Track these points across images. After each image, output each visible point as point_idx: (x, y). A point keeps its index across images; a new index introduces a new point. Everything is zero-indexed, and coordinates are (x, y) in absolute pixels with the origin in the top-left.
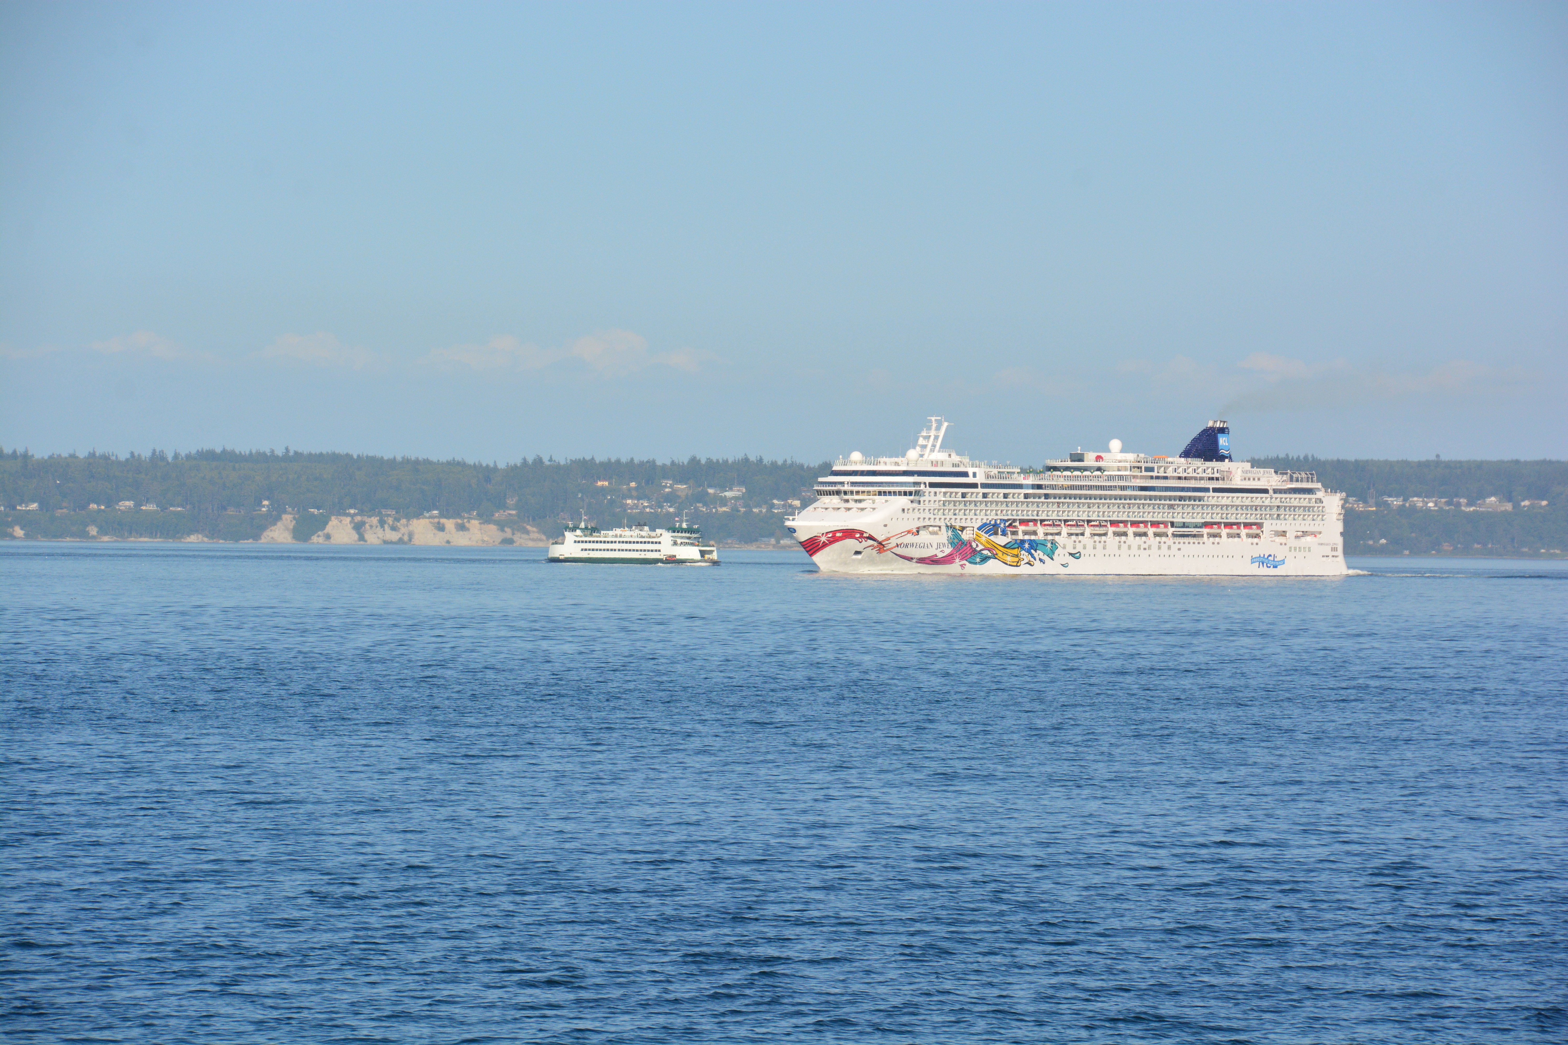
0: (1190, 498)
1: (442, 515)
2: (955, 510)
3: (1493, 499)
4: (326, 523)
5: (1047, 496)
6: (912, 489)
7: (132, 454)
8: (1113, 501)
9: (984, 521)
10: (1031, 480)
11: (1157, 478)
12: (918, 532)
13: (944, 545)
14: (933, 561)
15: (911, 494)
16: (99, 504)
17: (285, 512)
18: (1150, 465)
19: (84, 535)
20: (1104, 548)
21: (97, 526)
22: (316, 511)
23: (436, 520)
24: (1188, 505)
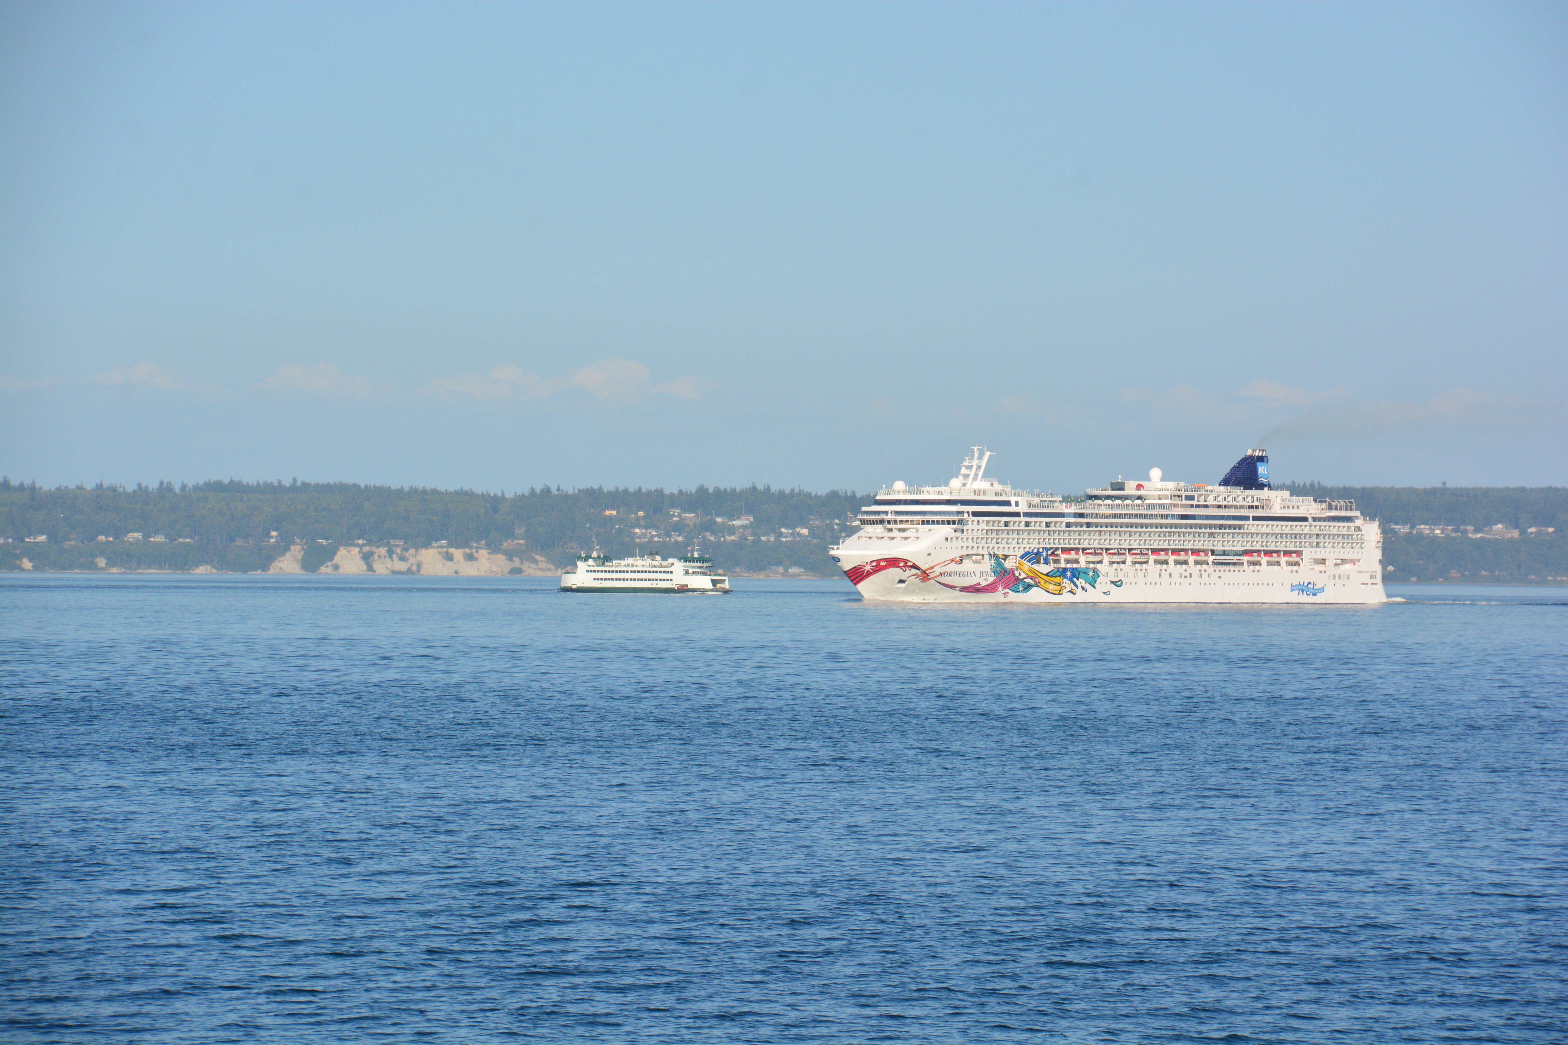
0: (1230, 527)
1: (450, 545)
2: (998, 539)
3: (1500, 526)
4: (334, 554)
5: (1088, 525)
6: (956, 518)
7: (139, 485)
8: (1154, 529)
9: (1027, 550)
10: (1073, 509)
11: (1198, 506)
12: (961, 560)
13: (987, 574)
14: (975, 589)
15: (954, 522)
16: (107, 536)
17: (294, 543)
18: (1190, 493)
19: (93, 567)
20: (1146, 576)
21: (105, 558)
22: (324, 542)
23: (445, 550)
24: (1228, 534)
